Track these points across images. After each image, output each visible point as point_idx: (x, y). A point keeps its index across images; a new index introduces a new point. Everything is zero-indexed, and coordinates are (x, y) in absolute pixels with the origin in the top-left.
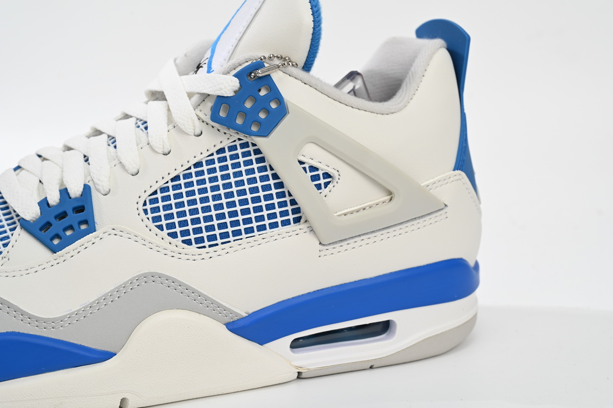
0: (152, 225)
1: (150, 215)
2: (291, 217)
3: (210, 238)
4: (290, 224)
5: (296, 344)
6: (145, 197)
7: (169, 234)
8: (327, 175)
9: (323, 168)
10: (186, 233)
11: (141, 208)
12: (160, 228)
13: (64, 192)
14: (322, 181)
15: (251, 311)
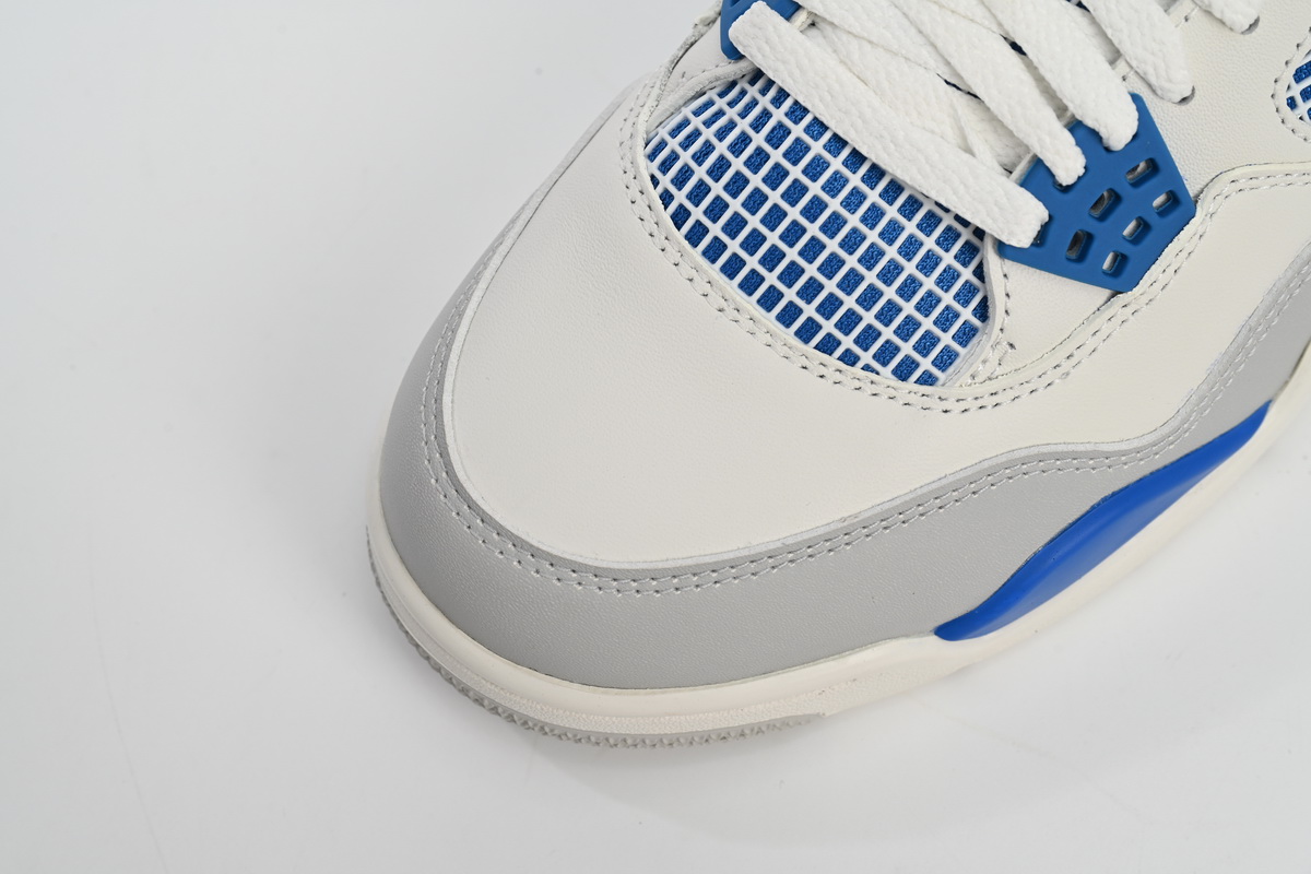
13: (1088, 136)
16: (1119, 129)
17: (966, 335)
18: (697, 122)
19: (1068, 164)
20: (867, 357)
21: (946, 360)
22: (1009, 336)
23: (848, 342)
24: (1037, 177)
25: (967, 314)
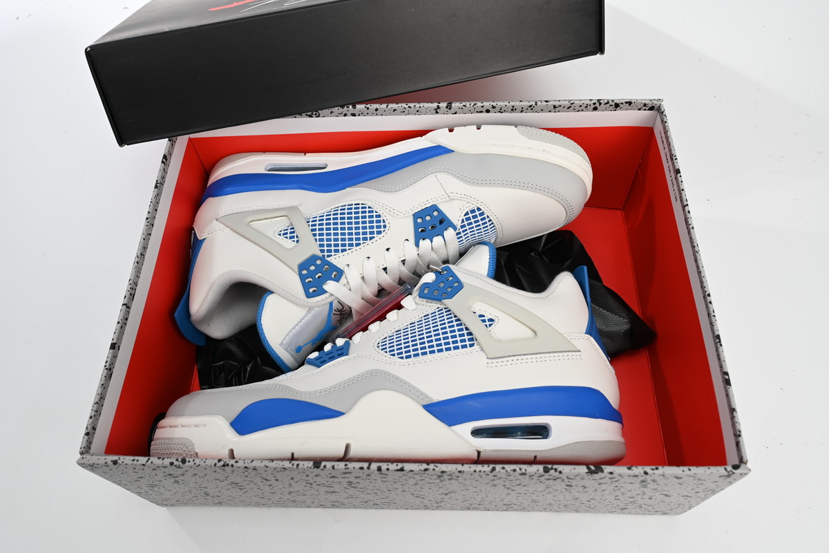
2: (468, 343)
3: (416, 355)
4: (467, 347)
5: (477, 433)
7: (390, 355)
8: (491, 320)
9: (488, 316)
10: (401, 354)
11: (376, 345)
12: (386, 352)
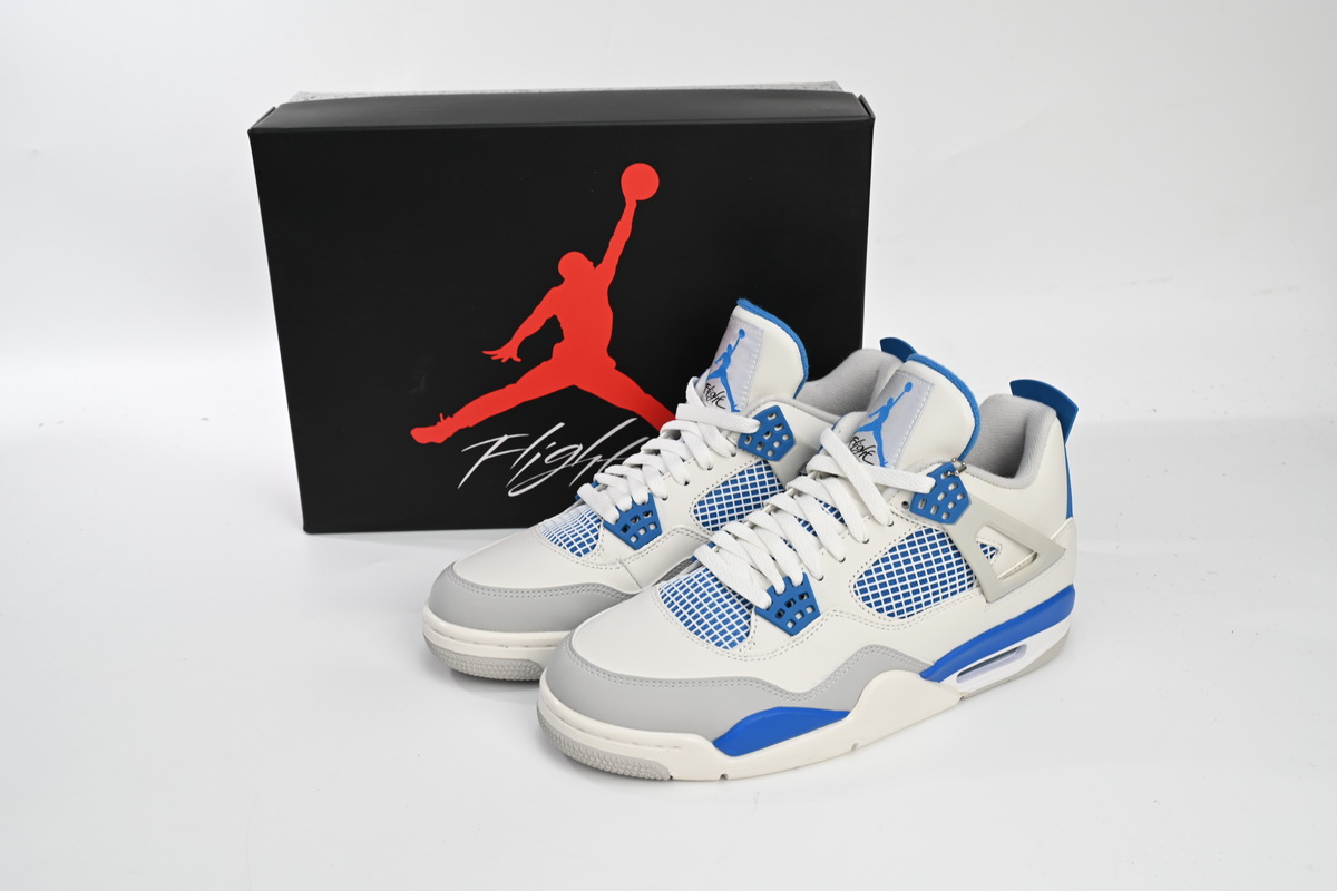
0: (864, 604)
1: (860, 596)
3: (909, 609)
4: (966, 591)
6: (855, 581)
7: (877, 610)
8: (992, 549)
9: (990, 544)
10: (890, 608)
11: (853, 590)
12: (870, 605)
13: (788, 580)
14: (989, 554)
15: (936, 660)
16: (797, 580)
17: (741, 639)
18: (677, 588)
19: (780, 587)
20: (708, 638)
21: (733, 644)
22: (754, 640)
23: (703, 633)
24: (772, 591)
25: (743, 633)
